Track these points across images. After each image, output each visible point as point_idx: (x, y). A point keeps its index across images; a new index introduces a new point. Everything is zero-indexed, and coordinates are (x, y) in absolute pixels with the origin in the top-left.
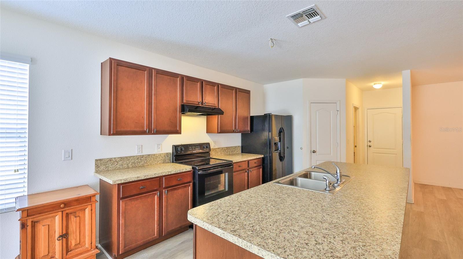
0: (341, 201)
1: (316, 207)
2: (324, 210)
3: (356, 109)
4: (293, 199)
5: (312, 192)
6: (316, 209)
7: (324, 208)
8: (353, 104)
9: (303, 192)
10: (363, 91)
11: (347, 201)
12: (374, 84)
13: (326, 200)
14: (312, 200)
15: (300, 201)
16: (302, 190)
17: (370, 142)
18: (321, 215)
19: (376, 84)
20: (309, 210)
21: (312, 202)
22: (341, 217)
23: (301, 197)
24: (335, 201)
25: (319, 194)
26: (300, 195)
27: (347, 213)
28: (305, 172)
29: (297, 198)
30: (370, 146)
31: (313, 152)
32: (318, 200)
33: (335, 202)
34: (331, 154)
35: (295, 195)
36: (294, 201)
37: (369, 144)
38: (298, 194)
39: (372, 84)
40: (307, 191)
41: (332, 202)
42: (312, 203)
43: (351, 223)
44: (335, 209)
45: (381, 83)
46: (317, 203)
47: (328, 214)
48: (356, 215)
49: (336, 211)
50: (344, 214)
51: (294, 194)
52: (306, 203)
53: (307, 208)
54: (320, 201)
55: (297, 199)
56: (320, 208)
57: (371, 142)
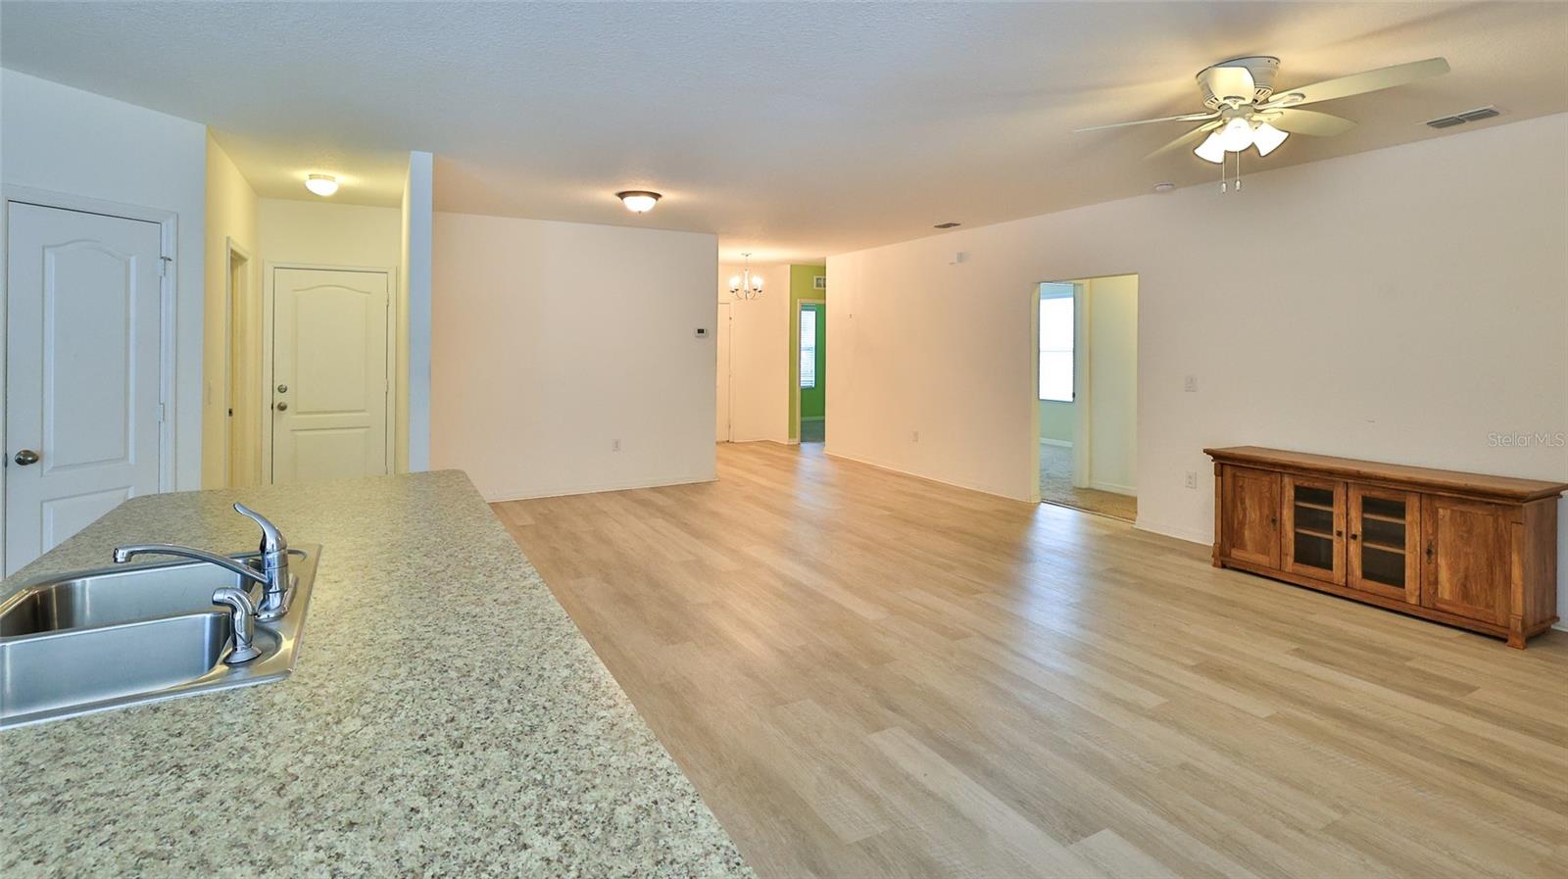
0: (351, 701)
1: (248, 809)
2: (310, 808)
3: (236, 259)
4: (34, 841)
5: (156, 710)
6: (253, 831)
7: (295, 790)
8: (228, 238)
9: (92, 742)
10: (261, 193)
11: (376, 686)
12: (311, 177)
13: (270, 726)
14: (193, 774)
15: (109, 828)
16: (71, 729)
17: (282, 390)
18: (309, 855)
19: (318, 177)
20: (217, 860)
21: (199, 784)
22: (420, 802)
23: (95, 785)
24: (325, 711)
25: (207, 705)
26: (73, 774)
27: (428, 758)
28: (29, 589)
29: (66, 817)
30: (282, 408)
31: (21, 462)
32: (231, 756)
33: (329, 719)
34: (126, 457)
35: (34, 798)
36: (55, 850)
37: (280, 398)
38: (57, 778)
39: (302, 175)
40: (114, 720)
41: (310, 726)
42: (201, 795)
43: (484, 811)
44: (357, 762)
45: (333, 179)
46: (233, 782)
47: (344, 818)
48: (467, 747)
49: (370, 775)
50: (420, 768)
51: (25, 792)
52: (155, 822)
53: (193, 858)
54: (246, 758)
55: (66, 823)
56: (277, 809)
57: (286, 390)
